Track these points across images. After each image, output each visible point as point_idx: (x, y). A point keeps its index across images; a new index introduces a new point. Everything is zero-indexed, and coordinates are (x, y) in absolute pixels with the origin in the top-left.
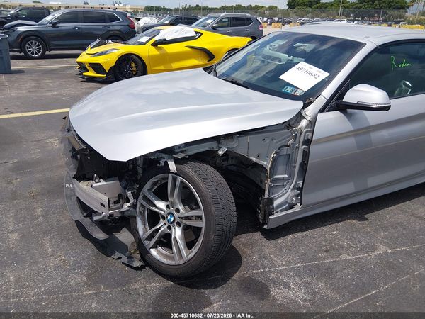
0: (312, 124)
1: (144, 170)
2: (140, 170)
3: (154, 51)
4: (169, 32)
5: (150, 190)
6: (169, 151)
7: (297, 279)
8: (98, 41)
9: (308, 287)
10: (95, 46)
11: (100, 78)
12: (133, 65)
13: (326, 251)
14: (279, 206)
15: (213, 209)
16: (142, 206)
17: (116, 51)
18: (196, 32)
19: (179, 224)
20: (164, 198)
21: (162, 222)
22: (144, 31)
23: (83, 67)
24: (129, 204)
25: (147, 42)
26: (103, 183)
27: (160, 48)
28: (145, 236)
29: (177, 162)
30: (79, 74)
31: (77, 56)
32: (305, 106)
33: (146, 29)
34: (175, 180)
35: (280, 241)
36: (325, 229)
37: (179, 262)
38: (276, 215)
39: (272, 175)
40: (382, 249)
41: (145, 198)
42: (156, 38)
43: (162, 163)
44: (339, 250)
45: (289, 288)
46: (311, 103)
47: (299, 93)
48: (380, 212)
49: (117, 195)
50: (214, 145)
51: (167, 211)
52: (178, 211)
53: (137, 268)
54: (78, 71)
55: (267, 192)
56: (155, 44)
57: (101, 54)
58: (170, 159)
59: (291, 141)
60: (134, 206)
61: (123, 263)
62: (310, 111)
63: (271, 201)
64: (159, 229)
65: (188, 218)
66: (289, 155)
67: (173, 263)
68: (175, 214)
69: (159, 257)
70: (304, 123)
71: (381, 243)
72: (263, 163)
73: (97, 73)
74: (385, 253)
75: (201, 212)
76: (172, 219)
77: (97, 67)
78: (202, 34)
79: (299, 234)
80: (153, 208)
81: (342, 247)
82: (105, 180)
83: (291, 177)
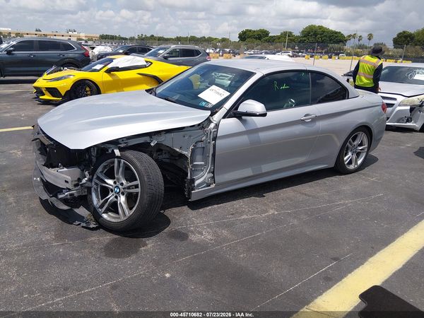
0: (217, 126)
1: (97, 158)
2: (94, 159)
3: (107, 77)
4: (121, 61)
5: (102, 172)
6: (115, 143)
7: (208, 230)
8: (54, 68)
9: (215, 233)
10: (51, 73)
11: (55, 101)
12: (88, 89)
13: (232, 214)
14: (199, 185)
15: (146, 178)
16: (96, 184)
17: (72, 77)
18: (147, 62)
19: (123, 194)
20: (112, 177)
21: (111, 194)
22: (99, 59)
23: (39, 91)
24: (86, 179)
25: (101, 69)
26: (65, 169)
27: (113, 75)
28: (98, 206)
29: (121, 150)
30: (35, 98)
31: (34, 81)
32: (212, 115)
33: (101, 56)
34: (119, 162)
35: (201, 210)
36: (235, 202)
37: (123, 218)
38: (197, 191)
39: (192, 162)
40: (271, 212)
41: (98, 178)
42: (110, 66)
43: (110, 151)
44: (242, 213)
45: (202, 234)
46: (217, 112)
47: (210, 106)
48: (277, 192)
49: (76, 179)
50: (147, 139)
51: (115, 185)
52: (122, 184)
53: (93, 229)
54: (35, 95)
55: (189, 175)
56: (109, 71)
57: (58, 79)
58: (116, 148)
59: (204, 138)
60: (90, 180)
61: (83, 227)
62: (216, 118)
63: (193, 181)
64: (109, 198)
65: (129, 188)
66: (204, 148)
67: (119, 221)
68: (120, 187)
69: (108, 219)
70: (212, 125)
71: (272, 209)
72: (184, 152)
73: (53, 96)
74: (273, 214)
75: (138, 182)
76: (118, 191)
77: (53, 91)
78: (152, 63)
79: (216, 206)
80: (104, 185)
81: (244, 212)
82: (67, 167)
83: (206, 164)
